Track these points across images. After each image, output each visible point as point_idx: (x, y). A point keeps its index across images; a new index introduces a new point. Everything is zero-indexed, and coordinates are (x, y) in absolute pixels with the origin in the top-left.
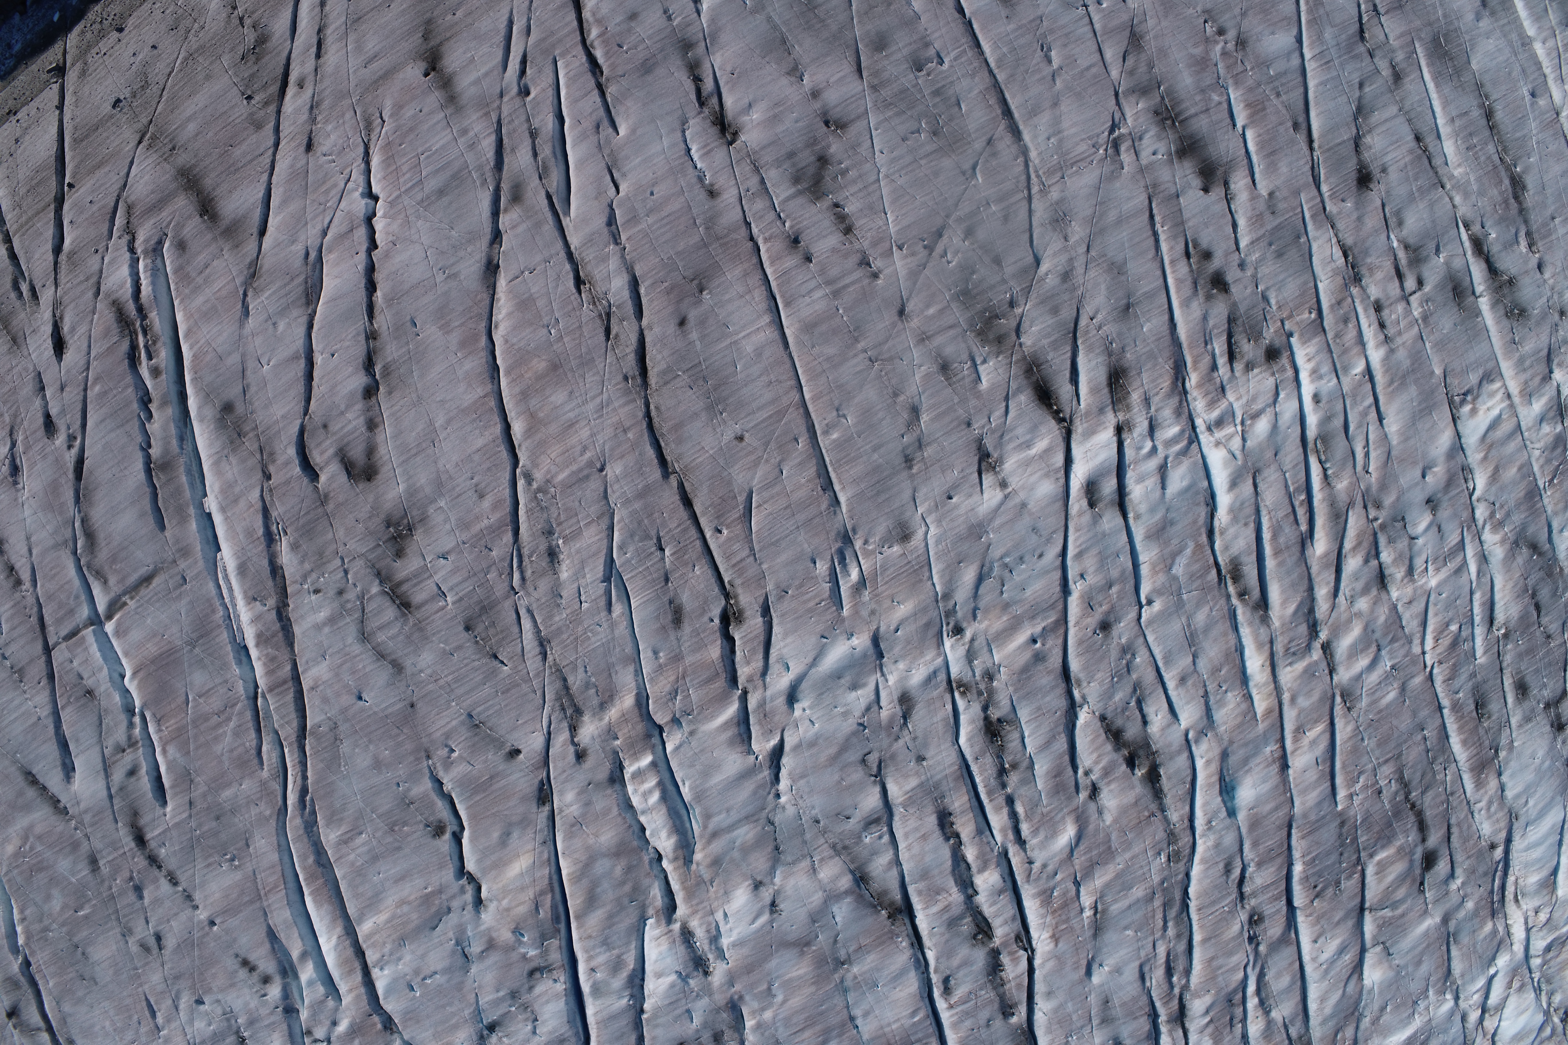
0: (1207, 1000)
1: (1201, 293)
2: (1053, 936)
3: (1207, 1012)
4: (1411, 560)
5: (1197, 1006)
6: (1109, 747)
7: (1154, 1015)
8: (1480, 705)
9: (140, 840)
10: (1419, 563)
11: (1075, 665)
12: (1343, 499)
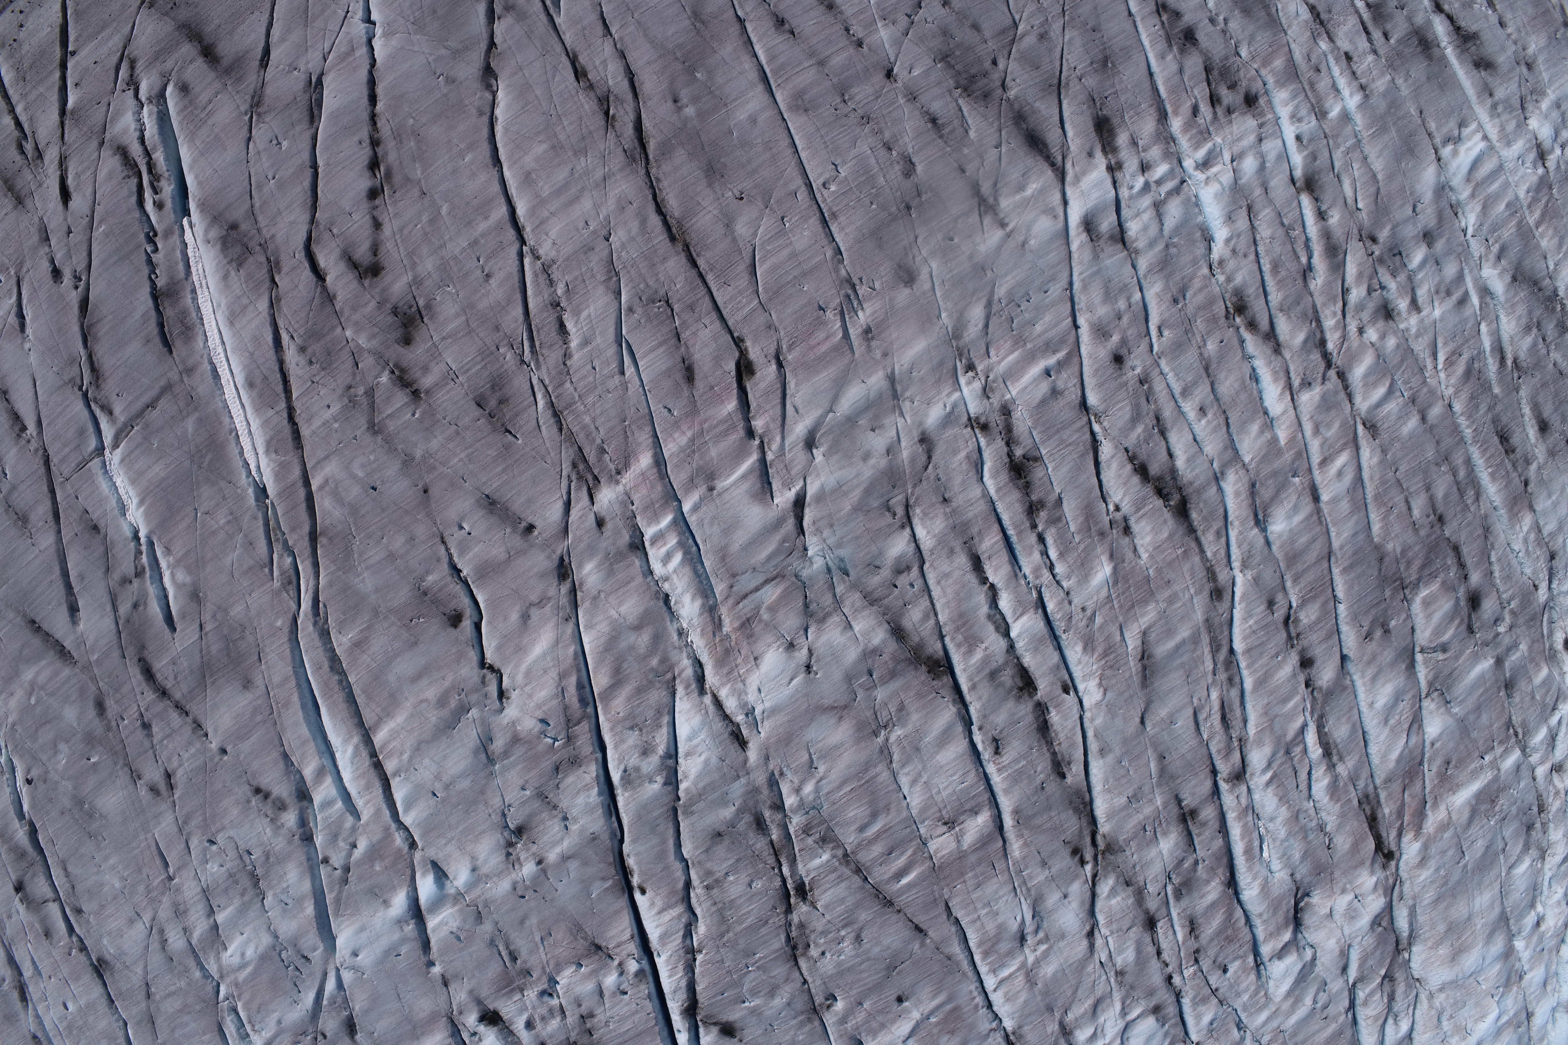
0: (1267, 750)
1: (1175, 48)
2: (1100, 685)
3: (1269, 765)
4: (1413, 290)
5: (1257, 758)
6: (1136, 480)
7: (1214, 772)
8: (1504, 438)
9: (148, 674)
10: (1422, 293)
11: (1092, 399)
12: (1338, 234)
